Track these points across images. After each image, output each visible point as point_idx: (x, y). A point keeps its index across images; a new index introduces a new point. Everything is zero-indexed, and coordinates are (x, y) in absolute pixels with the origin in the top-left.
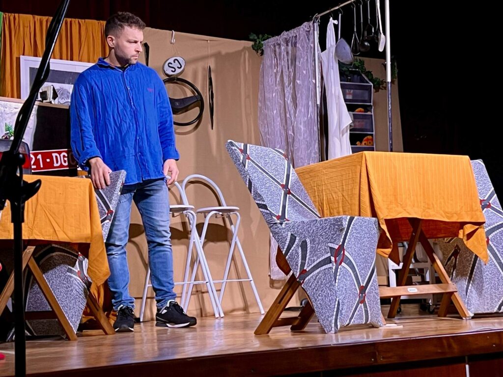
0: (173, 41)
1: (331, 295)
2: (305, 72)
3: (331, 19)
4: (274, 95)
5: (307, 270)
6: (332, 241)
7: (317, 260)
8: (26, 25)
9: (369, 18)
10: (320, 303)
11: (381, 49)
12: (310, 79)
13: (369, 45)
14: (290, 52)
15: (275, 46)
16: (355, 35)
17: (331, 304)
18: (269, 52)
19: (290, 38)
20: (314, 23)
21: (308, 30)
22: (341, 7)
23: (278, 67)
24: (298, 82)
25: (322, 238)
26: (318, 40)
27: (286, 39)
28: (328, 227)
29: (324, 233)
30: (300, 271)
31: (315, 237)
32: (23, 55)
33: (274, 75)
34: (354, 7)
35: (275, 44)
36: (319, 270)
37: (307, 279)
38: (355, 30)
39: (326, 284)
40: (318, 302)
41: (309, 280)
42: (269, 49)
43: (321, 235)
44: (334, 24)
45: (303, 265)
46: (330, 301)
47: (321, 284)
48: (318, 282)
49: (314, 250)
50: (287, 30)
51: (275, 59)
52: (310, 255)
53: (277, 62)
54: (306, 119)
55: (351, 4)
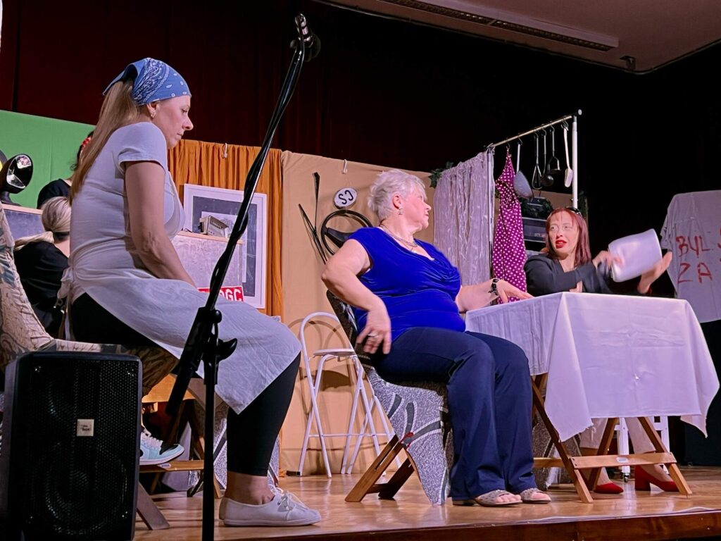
0: (345, 171)
2: (478, 207)
8: (191, 151)
9: (554, 150)
11: (567, 185)
13: (553, 179)
16: (537, 168)
19: (466, 169)
20: (488, 154)
22: (520, 137)
23: (453, 201)
27: (462, 170)
32: (187, 183)
34: (536, 137)
35: (452, 176)
38: (537, 162)
53: (453, 195)
55: (533, 134)
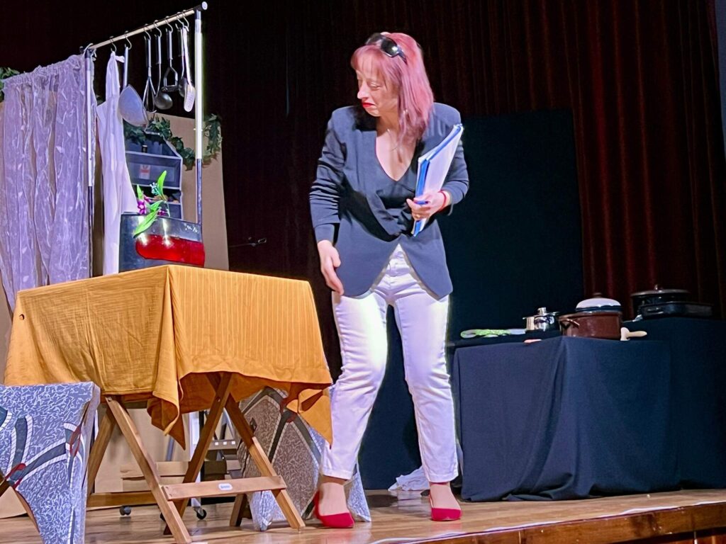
1: (64, 503)
2: (70, 134)
3: (113, 53)
4: (20, 166)
5: (27, 464)
6: (71, 419)
7: (44, 449)
9: (171, 58)
10: (47, 515)
11: (188, 108)
12: (79, 147)
13: (170, 99)
14: (47, 100)
15: (23, 89)
16: (149, 82)
17: (64, 515)
18: (13, 97)
19: (48, 77)
20: (86, 56)
21: (77, 68)
22: (129, 38)
23: (27, 123)
24: (59, 148)
25: (55, 415)
26: (92, 85)
27: (41, 78)
28: (65, 399)
29: (57, 408)
30: (12, 466)
31: (41, 413)
33: (20, 135)
34: (147, 37)
35: (24, 86)
36: (47, 463)
37: (26, 477)
38: (150, 75)
39: (57, 485)
40: (45, 514)
41: (30, 479)
42: (13, 91)
43: (52, 411)
44: (118, 62)
45: (19, 455)
46: (63, 511)
47: (50, 486)
48: (45, 483)
49: (39, 434)
50: (44, 65)
51: (24, 110)
52: (31, 441)
53: (26, 114)
54: (71, 208)
55: (143, 33)
